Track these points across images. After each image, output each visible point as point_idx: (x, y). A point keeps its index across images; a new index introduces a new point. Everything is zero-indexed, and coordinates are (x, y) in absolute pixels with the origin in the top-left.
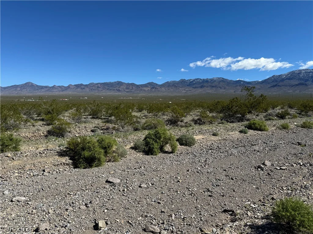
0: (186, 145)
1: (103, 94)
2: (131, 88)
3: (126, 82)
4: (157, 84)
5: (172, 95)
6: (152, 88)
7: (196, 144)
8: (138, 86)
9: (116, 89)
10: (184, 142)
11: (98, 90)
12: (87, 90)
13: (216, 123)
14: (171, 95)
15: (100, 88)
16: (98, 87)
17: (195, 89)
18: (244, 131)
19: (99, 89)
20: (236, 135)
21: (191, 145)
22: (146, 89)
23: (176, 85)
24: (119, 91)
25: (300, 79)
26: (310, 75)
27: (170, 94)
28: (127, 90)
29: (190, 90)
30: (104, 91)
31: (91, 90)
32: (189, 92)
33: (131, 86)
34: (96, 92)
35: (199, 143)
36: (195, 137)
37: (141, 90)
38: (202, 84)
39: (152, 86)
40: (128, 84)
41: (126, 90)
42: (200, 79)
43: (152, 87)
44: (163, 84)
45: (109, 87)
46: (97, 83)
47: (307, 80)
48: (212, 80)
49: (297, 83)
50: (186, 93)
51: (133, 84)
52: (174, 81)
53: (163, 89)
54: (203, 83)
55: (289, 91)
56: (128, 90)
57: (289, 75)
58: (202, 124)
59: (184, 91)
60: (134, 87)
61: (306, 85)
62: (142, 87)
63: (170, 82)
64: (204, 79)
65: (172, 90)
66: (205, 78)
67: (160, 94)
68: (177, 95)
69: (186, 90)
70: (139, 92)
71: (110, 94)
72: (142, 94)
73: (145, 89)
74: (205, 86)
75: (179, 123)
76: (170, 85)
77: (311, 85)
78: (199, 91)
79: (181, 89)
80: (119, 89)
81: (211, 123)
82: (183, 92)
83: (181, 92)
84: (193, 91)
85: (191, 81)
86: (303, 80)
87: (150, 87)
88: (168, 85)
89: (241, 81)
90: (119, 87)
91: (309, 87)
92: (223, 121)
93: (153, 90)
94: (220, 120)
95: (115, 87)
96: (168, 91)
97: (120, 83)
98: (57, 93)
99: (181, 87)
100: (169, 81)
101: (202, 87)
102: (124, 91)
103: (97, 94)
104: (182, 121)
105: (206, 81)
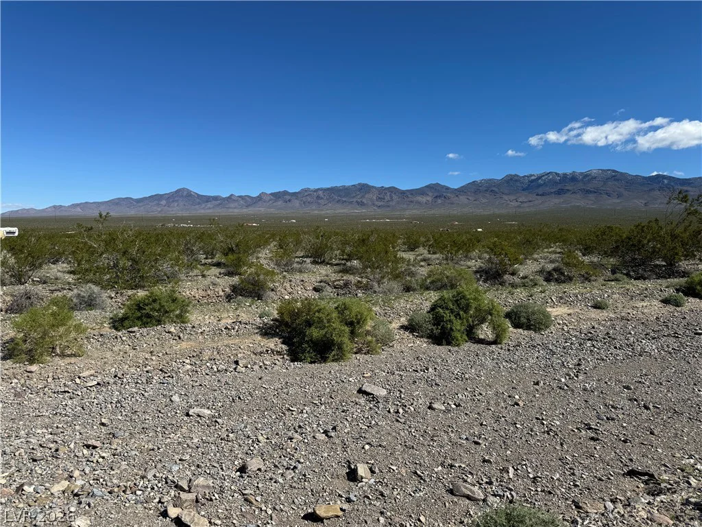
0: (528, 328)
1: (328, 211)
2: (387, 198)
3: (378, 185)
4: (448, 188)
5: (486, 213)
6: (436, 197)
7: (552, 328)
8: (403, 193)
9: (355, 200)
10: (523, 320)
11: (319, 204)
12: (296, 203)
13: (601, 280)
14: (482, 213)
15: (322, 198)
16: (318, 197)
17: (543, 198)
18: (675, 300)
19: (319, 201)
20: (652, 308)
21: (540, 329)
22: (423, 199)
23: (494, 189)
24: (362, 204)
27: (480, 211)
28: (380, 204)
29: (531, 199)
30: (330, 205)
31: (304, 203)
32: (526, 205)
33: (388, 194)
34: (314, 207)
35: (559, 324)
36: (549, 309)
37: (411, 202)
38: (559, 187)
39: (438, 192)
40: (382, 190)
41: (376, 203)
42: (556, 173)
43: (436, 194)
44: (462, 187)
45: (340, 196)
46: (316, 188)
48: (585, 175)
50: (519, 207)
51: (392, 190)
52: (490, 180)
53: (463, 199)
54: (563, 184)
56: (382, 203)
58: (564, 282)
59: (514, 204)
60: (395, 197)
62: (412, 194)
63: (481, 183)
64: (565, 175)
65: (484, 201)
66: (569, 171)
67: (455, 211)
68: (497, 211)
69: (520, 200)
70: (405, 206)
71: (342, 211)
72: (412, 212)
73: (420, 198)
74: (568, 190)
75: (506, 277)
76: (480, 188)
78: (553, 203)
79: (506, 197)
80: (361, 201)
81: (587, 278)
82: (511, 205)
83: (508, 204)
84: (536, 202)
85: (533, 178)
87: (430, 194)
88: (476, 189)
89: (664, 177)
90: (363, 197)
92: (618, 275)
93: (439, 201)
94: (609, 274)
95: (354, 197)
96: (475, 202)
97: (364, 188)
98: (236, 210)
99: (506, 194)
100: (478, 179)
101: (560, 192)
102: (374, 204)
103: (316, 212)
104: (513, 274)
105: (573, 178)
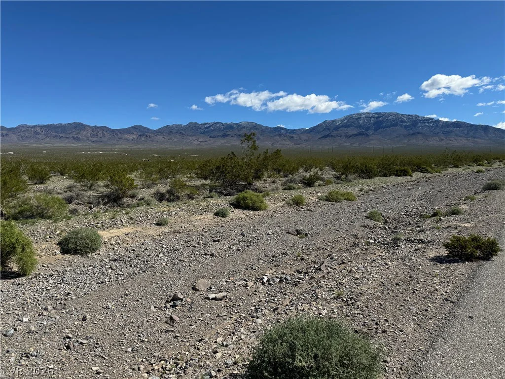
1: (46, 145)
2: (100, 134)
3: (92, 125)
4: (149, 130)
5: (177, 149)
6: (140, 135)
8: (113, 131)
9: (71, 136)
11: (36, 138)
12: (14, 137)
14: (175, 149)
15: (39, 134)
16: (36, 133)
17: (214, 139)
19: (38, 136)
22: (130, 137)
23: (182, 131)
24: (78, 139)
25: (360, 127)
26: (372, 121)
27: (173, 147)
28: (94, 139)
29: (206, 140)
30: (48, 139)
31: (22, 137)
32: (203, 143)
33: (101, 132)
34: (32, 141)
37: (121, 138)
38: (223, 132)
39: (141, 132)
40: (95, 129)
41: (90, 138)
42: (221, 123)
43: (140, 134)
44: (159, 129)
45: (58, 132)
46: (34, 124)
47: (368, 129)
48: (238, 125)
49: (355, 132)
50: (199, 144)
51: (104, 129)
52: (179, 125)
53: (160, 138)
54: (226, 130)
55: (346, 144)
56: (95, 139)
57: (346, 121)
59: (196, 143)
60: (106, 134)
61: (367, 135)
62: (121, 133)
63: (172, 127)
64: (227, 124)
65: (175, 140)
66: (229, 122)
67: (155, 147)
68: (185, 148)
69: (200, 140)
70: (115, 142)
71: (62, 144)
72: (120, 146)
73: (127, 136)
74: (229, 135)
76: (173, 131)
77: (373, 135)
78: (219, 143)
79: (190, 138)
80: (77, 137)
82: (194, 143)
83: (192, 143)
84: (209, 142)
85: (207, 125)
86: (363, 128)
87: (136, 133)
88: (168, 131)
89: (281, 128)
90: (79, 133)
91: (371, 138)
93: (143, 139)
95: (70, 134)
96: (169, 141)
97: (79, 127)
99: (190, 136)
100: (171, 124)
101: (224, 136)
102: (88, 139)
103: (34, 145)
104: (133, 196)
105: (230, 127)
